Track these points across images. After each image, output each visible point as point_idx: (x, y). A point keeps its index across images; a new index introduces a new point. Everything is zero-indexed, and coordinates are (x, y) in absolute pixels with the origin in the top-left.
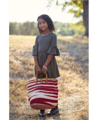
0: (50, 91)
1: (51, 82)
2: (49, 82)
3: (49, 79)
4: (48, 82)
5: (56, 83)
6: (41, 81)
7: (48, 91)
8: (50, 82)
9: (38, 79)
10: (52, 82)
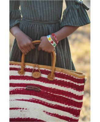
0: (58, 102)
1: (65, 80)
2: (59, 79)
3: (59, 70)
4: (56, 78)
5: (80, 84)
6: (35, 70)
7: (54, 103)
8: (62, 79)
9: (26, 64)
10: (68, 81)
